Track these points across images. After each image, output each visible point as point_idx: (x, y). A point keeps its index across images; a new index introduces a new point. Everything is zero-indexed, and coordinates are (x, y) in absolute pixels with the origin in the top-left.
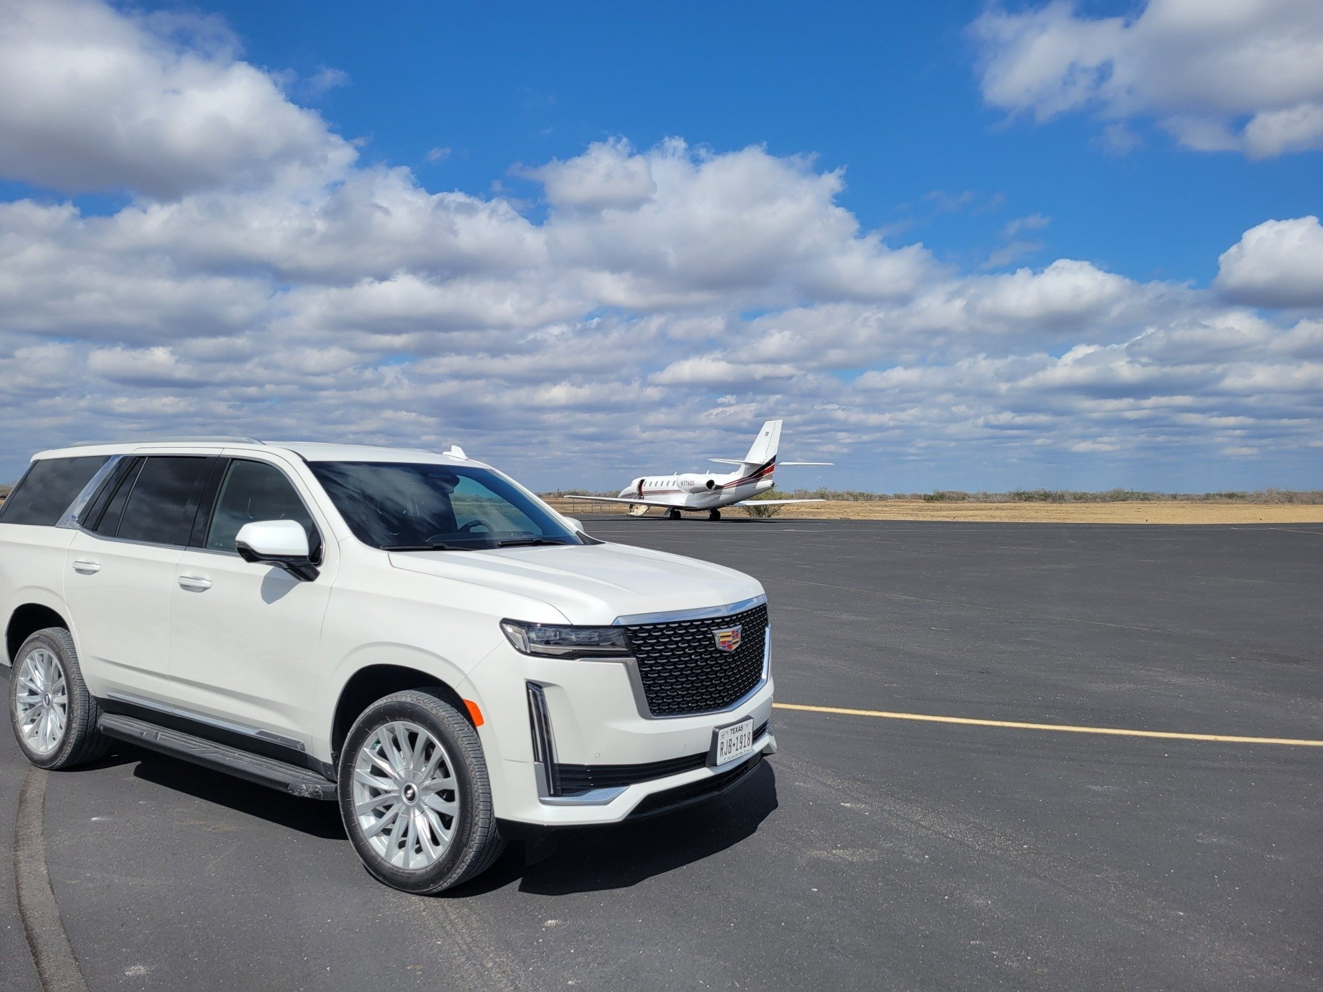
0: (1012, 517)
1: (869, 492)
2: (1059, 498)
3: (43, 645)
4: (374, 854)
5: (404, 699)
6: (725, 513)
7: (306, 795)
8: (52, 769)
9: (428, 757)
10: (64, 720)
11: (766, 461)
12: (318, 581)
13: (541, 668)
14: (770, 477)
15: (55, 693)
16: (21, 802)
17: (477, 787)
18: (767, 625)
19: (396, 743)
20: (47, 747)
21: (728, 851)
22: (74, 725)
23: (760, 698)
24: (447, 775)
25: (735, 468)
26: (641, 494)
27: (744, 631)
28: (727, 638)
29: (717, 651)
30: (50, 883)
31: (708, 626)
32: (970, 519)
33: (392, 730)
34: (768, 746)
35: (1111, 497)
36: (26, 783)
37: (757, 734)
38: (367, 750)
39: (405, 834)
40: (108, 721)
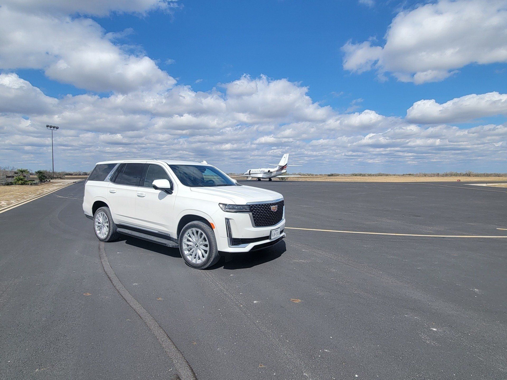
0: (351, 180)
1: (313, 174)
2: (364, 175)
3: (102, 211)
4: (188, 260)
5: (195, 223)
6: (273, 179)
7: (171, 246)
8: (105, 242)
9: (201, 237)
10: (108, 230)
11: (284, 165)
12: (173, 194)
13: (229, 215)
14: (285, 169)
15: (105, 223)
16: (99, 249)
17: (213, 244)
18: (284, 205)
19: (193, 233)
20: (104, 236)
21: (274, 260)
22: (111, 231)
23: (282, 223)
24: (206, 241)
25: (276, 167)
26: (250, 174)
27: (278, 207)
28: (274, 208)
29: (271, 211)
30: (111, 266)
31: (269, 205)
32: (340, 181)
33: (192, 230)
34: (284, 235)
35: (378, 175)
36: (99, 245)
37: (281, 232)
38: (186, 235)
39: (196, 255)
40: (119, 230)
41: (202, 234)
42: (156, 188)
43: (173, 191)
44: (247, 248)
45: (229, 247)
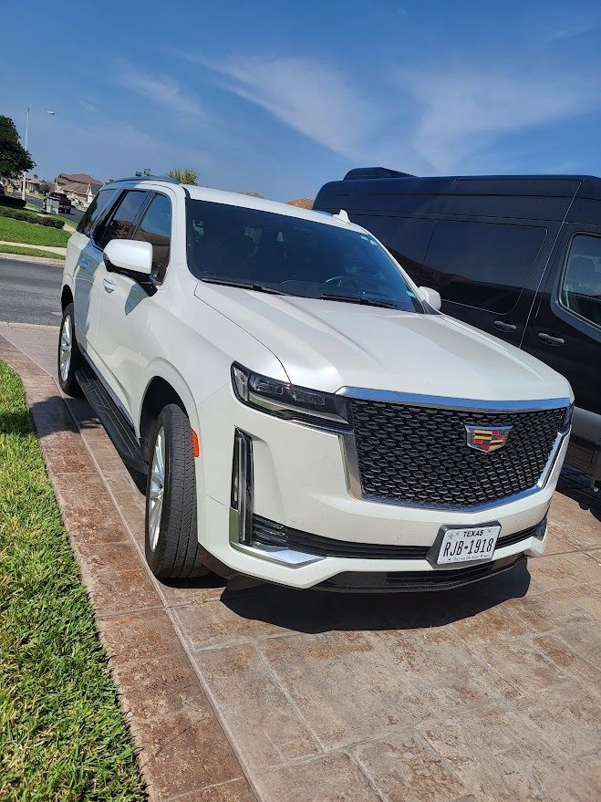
28: (485, 437)
29: (467, 446)
45: (232, 545)
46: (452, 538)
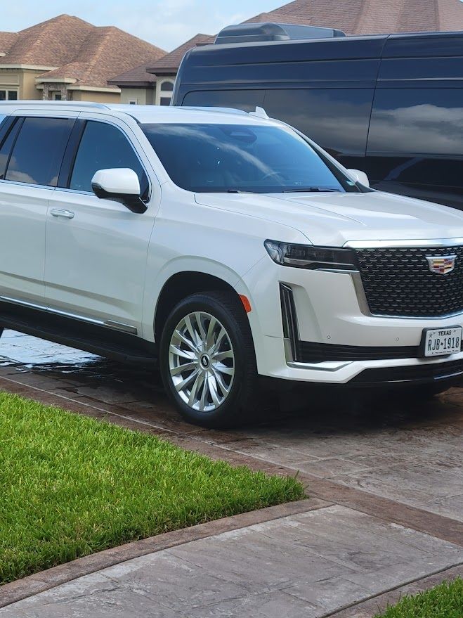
4: (181, 402)
9: (216, 338)
12: (146, 213)
19: (196, 327)
24: (228, 348)
27: (458, 260)
28: (440, 264)
29: (430, 272)
31: (423, 253)
33: (194, 318)
38: (178, 333)
41: (217, 329)
42: (101, 193)
43: (147, 205)
44: (343, 372)
45: (289, 365)
46: (432, 337)
